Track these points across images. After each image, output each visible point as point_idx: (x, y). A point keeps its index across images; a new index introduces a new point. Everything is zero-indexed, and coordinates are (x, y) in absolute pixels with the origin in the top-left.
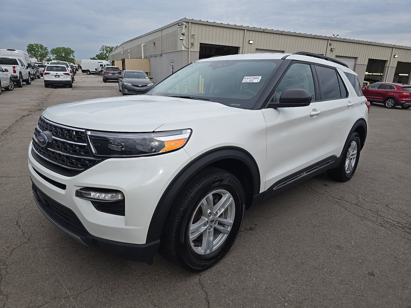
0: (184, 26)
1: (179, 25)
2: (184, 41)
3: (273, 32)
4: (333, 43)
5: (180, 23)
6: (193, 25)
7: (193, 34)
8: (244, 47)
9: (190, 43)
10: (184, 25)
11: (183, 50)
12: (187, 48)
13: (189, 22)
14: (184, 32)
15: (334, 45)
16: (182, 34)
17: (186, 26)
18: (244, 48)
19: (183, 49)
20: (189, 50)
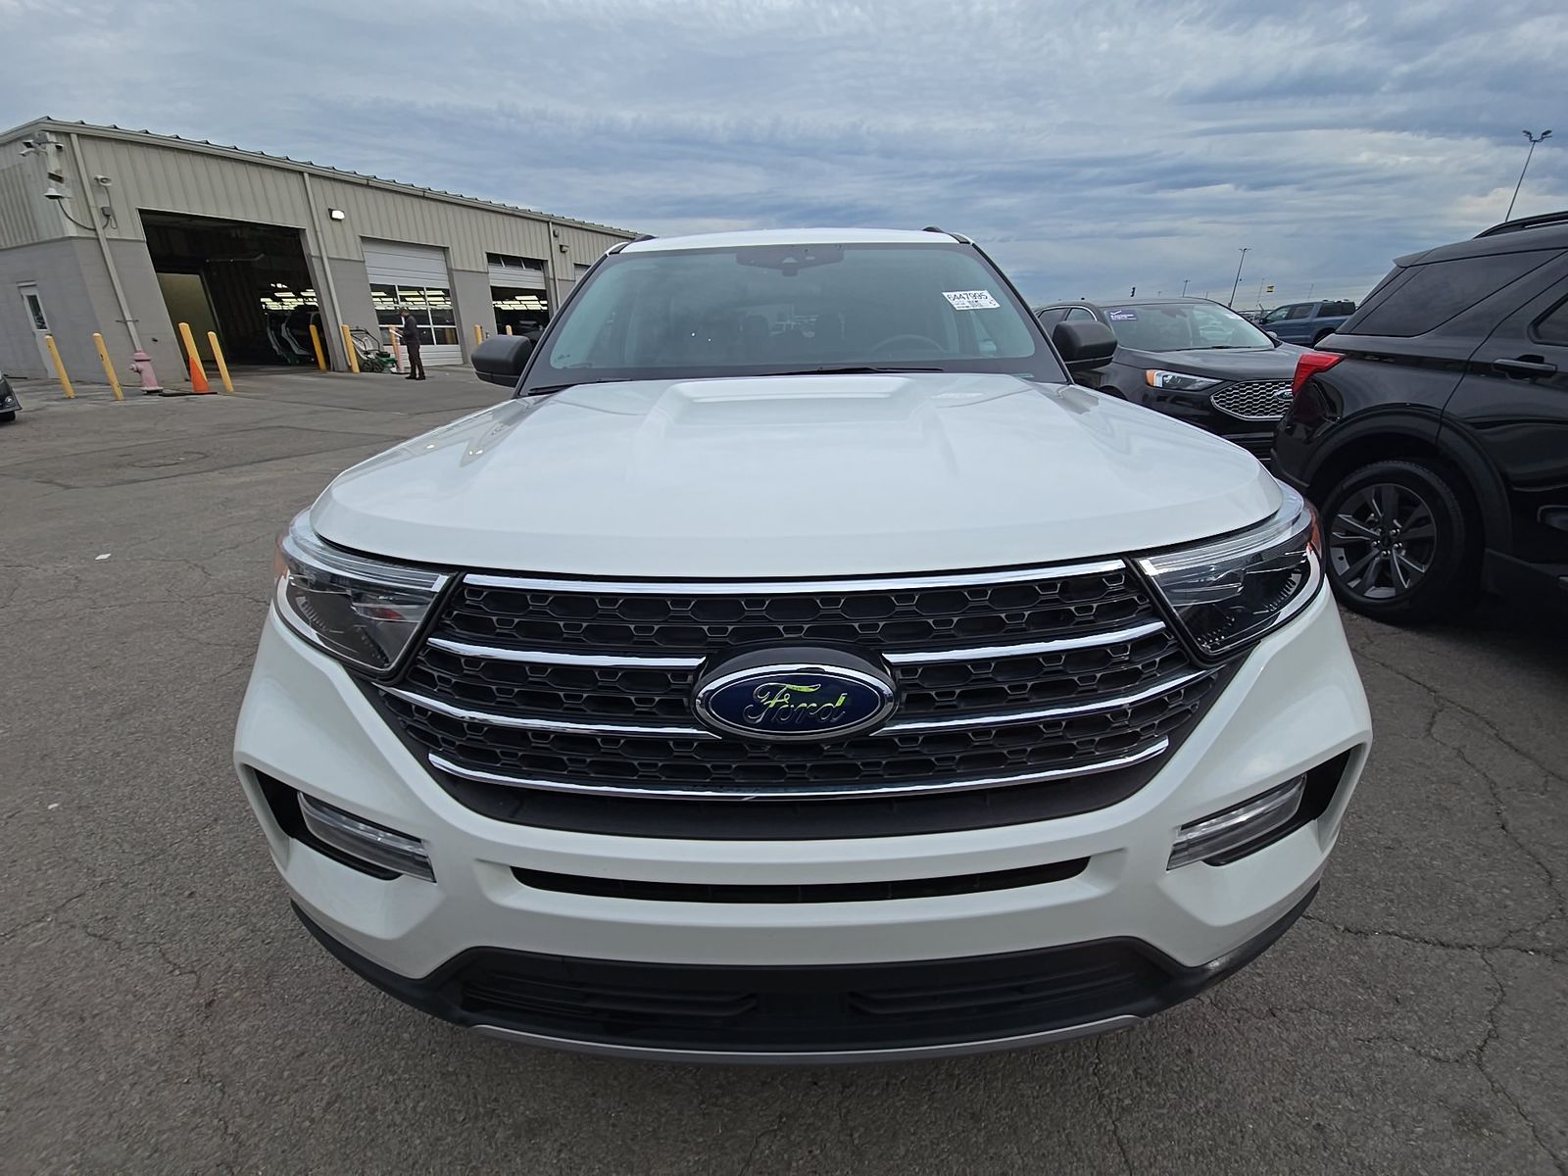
0: (51, 149)
1: (28, 145)
2: (66, 203)
3: (395, 189)
4: (559, 230)
5: (27, 136)
6: (89, 145)
7: (100, 177)
8: (318, 229)
9: (94, 212)
10: (50, 143)
11: (71, 238)
12: (90, 229)
13: (68, 135)
14: (59, 167)
15: (566, 236)
16: (52, 176)
17: (59, 148)
18: (319, 234)
19: (72, 231)
20: (97, 234)
